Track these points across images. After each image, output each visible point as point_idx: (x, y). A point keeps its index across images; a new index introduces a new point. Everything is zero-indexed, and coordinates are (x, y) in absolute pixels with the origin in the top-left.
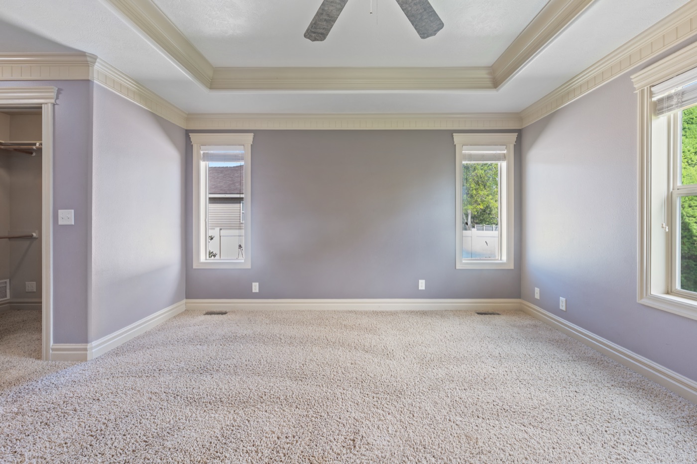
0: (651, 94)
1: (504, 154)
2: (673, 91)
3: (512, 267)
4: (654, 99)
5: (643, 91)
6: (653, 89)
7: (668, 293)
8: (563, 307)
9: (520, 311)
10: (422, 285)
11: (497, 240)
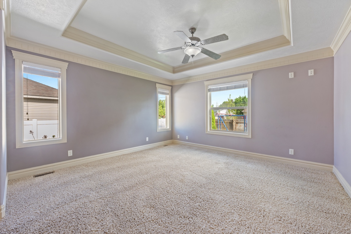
0: (208, 87)
1: (168, 93)
2: (212, 88)
3: (170, 130)
4: (209, 88)
5: (206, 86)
6: (208, 86)
7: (210, 130)
8: (187, 138)
9: (173, 143)
10: (147, 139)
11: (165, 122)
